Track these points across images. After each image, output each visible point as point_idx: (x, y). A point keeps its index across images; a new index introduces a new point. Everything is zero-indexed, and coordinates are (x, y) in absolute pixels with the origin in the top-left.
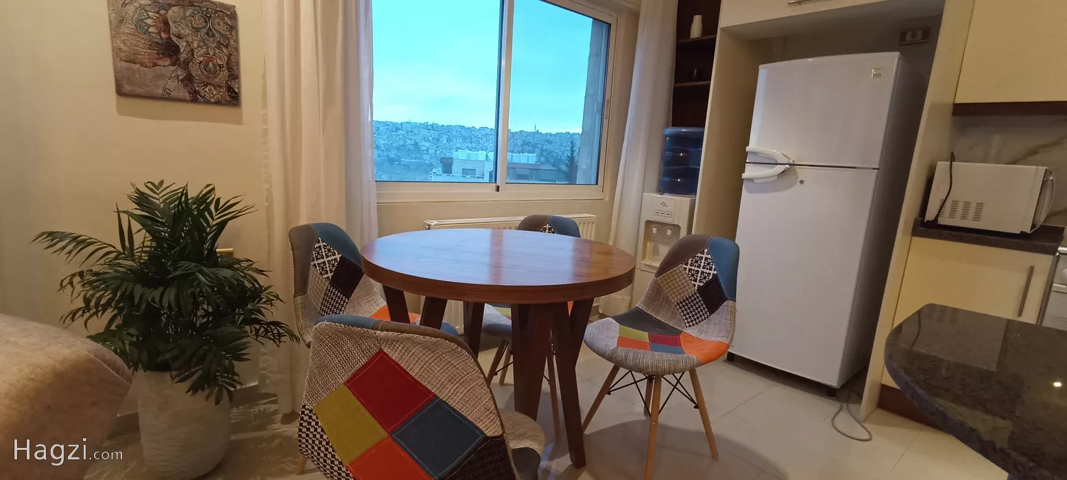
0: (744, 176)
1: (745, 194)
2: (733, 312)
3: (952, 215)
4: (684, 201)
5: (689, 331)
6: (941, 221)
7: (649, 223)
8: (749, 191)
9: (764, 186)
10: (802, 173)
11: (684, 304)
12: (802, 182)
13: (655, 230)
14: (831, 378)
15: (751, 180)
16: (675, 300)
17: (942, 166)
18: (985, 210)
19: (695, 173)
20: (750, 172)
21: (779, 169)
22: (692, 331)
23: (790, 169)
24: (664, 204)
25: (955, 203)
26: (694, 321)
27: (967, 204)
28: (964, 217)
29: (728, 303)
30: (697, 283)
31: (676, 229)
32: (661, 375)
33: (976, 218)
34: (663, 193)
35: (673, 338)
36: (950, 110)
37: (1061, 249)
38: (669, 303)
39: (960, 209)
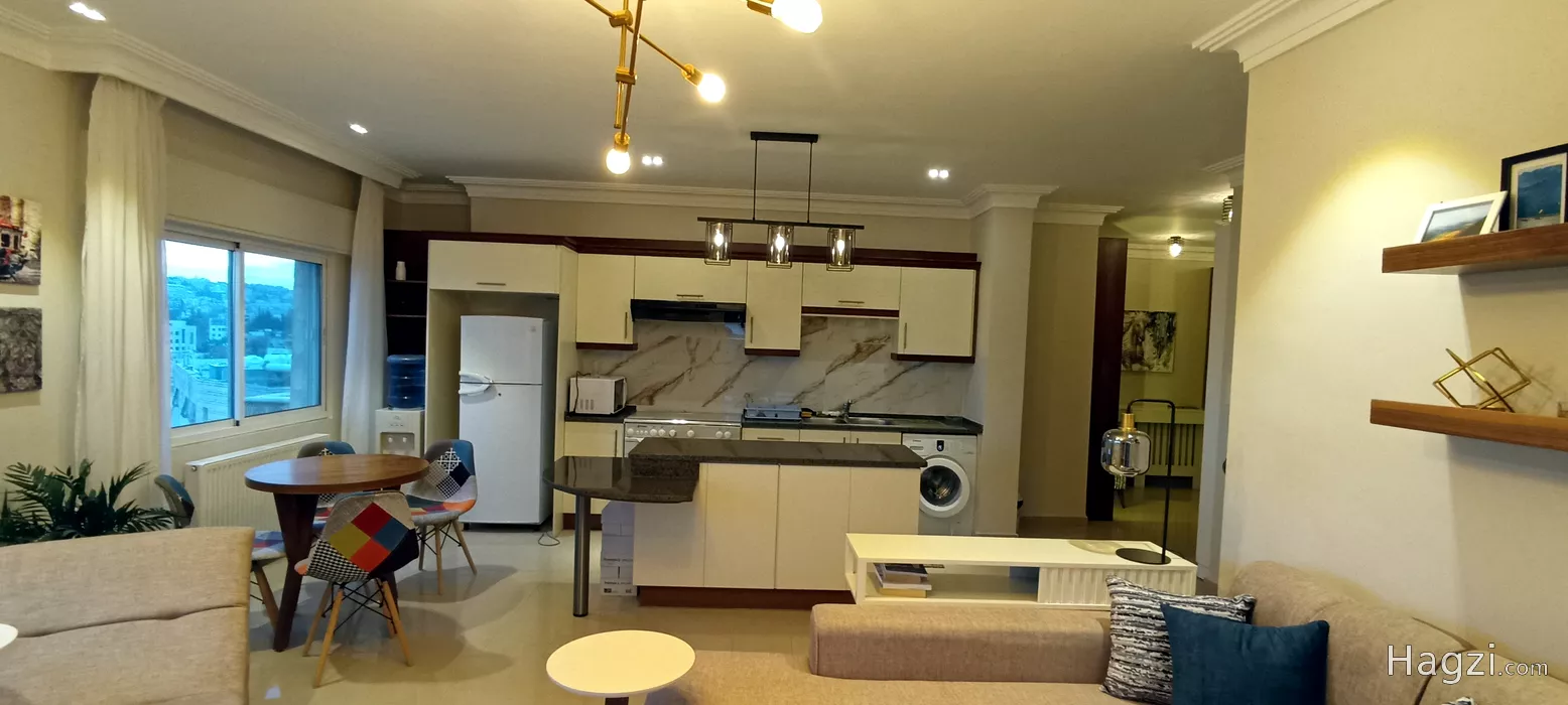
0: (460, 392)
1: (462, 405)
2: (475, 481)
3: (582, 408)
4: (416, 413)
5: (447, 501)
6: (577, 412)
7: (384, 435)
8: (465, 402)
9: (474, 398)
10: (499, 389)
11: (442, 485)
12: (500, 395)
13: (390, 440)
14: (535, 518)
15: (464, 395)
16: (434, 485)
17: (573, 380)
18: (595, 404)
19: (424, 388)
20: (463, 389)
21: (484, 387)
22: (450, 500)
23: (491, 387)
24: (398, 418)
25: (582, 401)
26: (450, 494)
27: (587, 401)
28: (587, 409)
29: (472, 476)
30: (449, 470)
31: (410, 436)
32: (438, 527)
33: (592, 408)
34: (391, 407)
35: (439, 507)
36: (575, 345)
37: (625, 420)
38: (429, 487)
39: (584, 403)
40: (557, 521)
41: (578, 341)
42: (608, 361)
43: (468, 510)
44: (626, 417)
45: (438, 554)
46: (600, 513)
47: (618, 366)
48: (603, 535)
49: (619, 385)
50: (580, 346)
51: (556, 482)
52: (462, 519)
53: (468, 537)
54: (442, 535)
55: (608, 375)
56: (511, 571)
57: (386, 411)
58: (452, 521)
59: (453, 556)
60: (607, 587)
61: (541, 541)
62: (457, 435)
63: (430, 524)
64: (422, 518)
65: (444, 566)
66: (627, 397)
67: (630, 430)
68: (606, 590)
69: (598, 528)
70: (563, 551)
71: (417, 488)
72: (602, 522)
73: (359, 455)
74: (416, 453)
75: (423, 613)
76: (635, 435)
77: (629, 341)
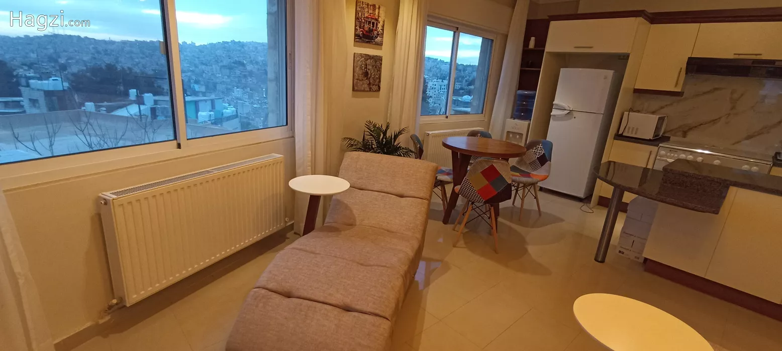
0: (552, 114)
1: (551, 121)
2: (550, 165)
3: (628, 132)
4: (526, 123)
5: (532, 173)
6: (624, 134)
7: (508, 132)
8: (554, 120)
9: (558, 118)
10: (575, 114)
11: (532, 164)
12: (575, 118)
13: (511, 135)
14: (581, 195)
15: (554, 116)
16: (528, 162)
17: (626, 113)
18: (639, 131)
19: (531, 111)
20: (554, 112)
21: (566, 112)
22: (535, 173)
23: (570, 112)
25: (629, 128)
26: (535, 169)
27: (633, 129)
28: (632, 133)
29: (549, 162)
30: (537, 156)
31: (521, 135)
32: (525, 186)
33: (636, 134)
34: (514, 119)
35: (528, 175)
36: (632, 91)
37: (660, 145)
38: (525, 163)
39: (631, 130)
40: (594, 199)
41: (636, 88)
42: (655, 103)
43: (542, 180)
44: (661, 143)
45: (522, 200)
46: (628, 202)
47: (662, 108)
48: (627, 217)
49: (661, 120)
50: (636, 91)
51: (600, 174)
52: (540, 184)
53: (541, 195)
54: (527, 190)
55: (653, 113)
56: (562, 220)
57: (512, 120)
58: (533, 184)
59: (530, 203)
60: (622, 250)
61: (582, 208)
62: (545, 137)
63: (522, 183)
64: (518, 179)
65: (525, 207)
66: (665, 129)
67: (663, 152)
68: (620, 252)
69: (625, 211)
70: (597, 219)
71: (519, 162)
72: (628, 209)
73: (493, 140)
74: (523, 144)
75: (510, 228)
76: (666, 156)
77: (678, 89)
